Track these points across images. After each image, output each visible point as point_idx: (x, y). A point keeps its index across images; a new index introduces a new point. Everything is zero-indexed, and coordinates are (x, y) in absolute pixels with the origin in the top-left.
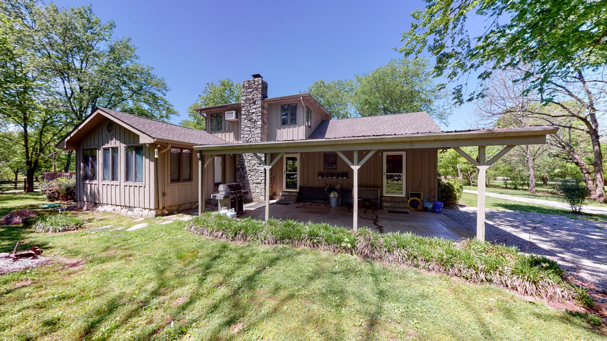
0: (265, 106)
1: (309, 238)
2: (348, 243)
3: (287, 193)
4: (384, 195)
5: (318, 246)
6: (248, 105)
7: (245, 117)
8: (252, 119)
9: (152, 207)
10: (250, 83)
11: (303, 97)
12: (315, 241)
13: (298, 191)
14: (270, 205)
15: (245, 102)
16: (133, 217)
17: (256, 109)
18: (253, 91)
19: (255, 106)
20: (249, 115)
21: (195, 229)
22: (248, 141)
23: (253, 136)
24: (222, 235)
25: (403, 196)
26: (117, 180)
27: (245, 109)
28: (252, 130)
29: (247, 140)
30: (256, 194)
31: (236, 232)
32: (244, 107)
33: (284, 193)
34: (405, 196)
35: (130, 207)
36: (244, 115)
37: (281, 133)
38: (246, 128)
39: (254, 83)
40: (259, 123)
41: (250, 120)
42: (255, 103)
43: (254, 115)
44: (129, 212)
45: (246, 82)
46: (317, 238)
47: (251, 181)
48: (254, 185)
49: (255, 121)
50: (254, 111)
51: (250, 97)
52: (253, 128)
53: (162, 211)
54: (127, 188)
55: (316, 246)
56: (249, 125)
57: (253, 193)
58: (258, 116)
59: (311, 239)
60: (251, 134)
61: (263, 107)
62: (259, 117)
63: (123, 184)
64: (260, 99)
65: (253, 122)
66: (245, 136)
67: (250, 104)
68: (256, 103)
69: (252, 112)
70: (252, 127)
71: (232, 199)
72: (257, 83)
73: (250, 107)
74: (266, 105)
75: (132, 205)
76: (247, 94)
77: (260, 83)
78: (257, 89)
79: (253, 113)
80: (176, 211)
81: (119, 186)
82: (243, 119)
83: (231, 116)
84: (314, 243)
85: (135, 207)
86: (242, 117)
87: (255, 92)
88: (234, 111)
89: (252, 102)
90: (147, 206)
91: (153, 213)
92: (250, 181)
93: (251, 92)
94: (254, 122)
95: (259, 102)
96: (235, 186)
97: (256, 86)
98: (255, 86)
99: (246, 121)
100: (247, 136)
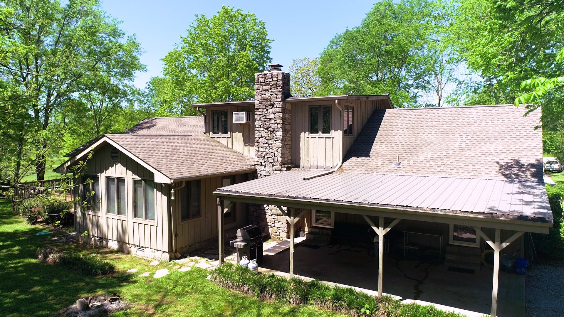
0: (287, 108)
1: (332, 301)
2: (367, 309)
3: (317, 230)
4: (450, 243)
5: (339, 309)
6: (264, 107)
7: (260, 123)
8: (269, 127)
9: (166, 249)
10: (267, 78)
11: (338, 100)
12: (337, 305)
13: (332, 227)
14: (296, 246)
15: (260, 102)
16: (144, 258)
17: (275, 114)
18: (271, 89)
19: (273, 110)
20: (265, 121)
21: (220, 281)
22: (264, 157)
23: (270, 150)
24: (248, 290)
25: (476, 246)
26: (124, 214)
27: (260, 113)
28: (270, 142)
29: (263, 155)
30: (275, 229)
31: (262, 289)
32: (258, 109)
33: (313, 230)
34: (478, 247)
35: (139, 246)
36: (259, 121)
37: (309, 145)
38: (261, 139)
39: (272, 78)
40: (279, 133)
41: (267, 129)
42: (273, 106)
43: (272, 122)
44: (138, 251)
45: (261, 76)
46: (340, 302)
47: (269, 211)
48: (273, 217)
49: (274, 130)
50: (272, 116)
51: (267, 96)
52: (271, 139)
53: (175, 254)
54: (136, 225)
55: (338, 309)
56: (266, 136)
57: (272, 227)
58: (278, 124)
59: (334, 303)
60: (268, 148)
61: (284, 111)
62: (279, 126)
63: (131, 220)
64: (280, 100)
65: (271, 131)
66: (261, 149)
67: (266, 106)
68: (275, 106)
69: (270, 117)
70: (269, 138)
71: (251, 247)
72: (275, 79)
73: (267, 110)
74: (288, 106)
75: (142, 244)
76: (263, 92)
77: (281, 78)
78: (276, 88)
79: (270, 119)
80: (187, 253)
81: (127, 222)
82: (257, 126)
83: (240, 118)
84: (336, 306)
85: (145, 248)
86: (256, 123)
87: (273, 90)
88: (244, 112)
89: (269, 103)
90: (160, 248)
91: (167, 256)
92: (266, 211)
93: (267, 90)
94: (273, 132)
95: (279, 105)
96: (254, 230)
97: (275, 82)
98: (273, 83)
99: (262, 129)
100: (263, 150)
